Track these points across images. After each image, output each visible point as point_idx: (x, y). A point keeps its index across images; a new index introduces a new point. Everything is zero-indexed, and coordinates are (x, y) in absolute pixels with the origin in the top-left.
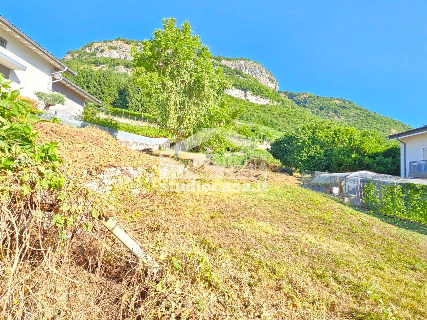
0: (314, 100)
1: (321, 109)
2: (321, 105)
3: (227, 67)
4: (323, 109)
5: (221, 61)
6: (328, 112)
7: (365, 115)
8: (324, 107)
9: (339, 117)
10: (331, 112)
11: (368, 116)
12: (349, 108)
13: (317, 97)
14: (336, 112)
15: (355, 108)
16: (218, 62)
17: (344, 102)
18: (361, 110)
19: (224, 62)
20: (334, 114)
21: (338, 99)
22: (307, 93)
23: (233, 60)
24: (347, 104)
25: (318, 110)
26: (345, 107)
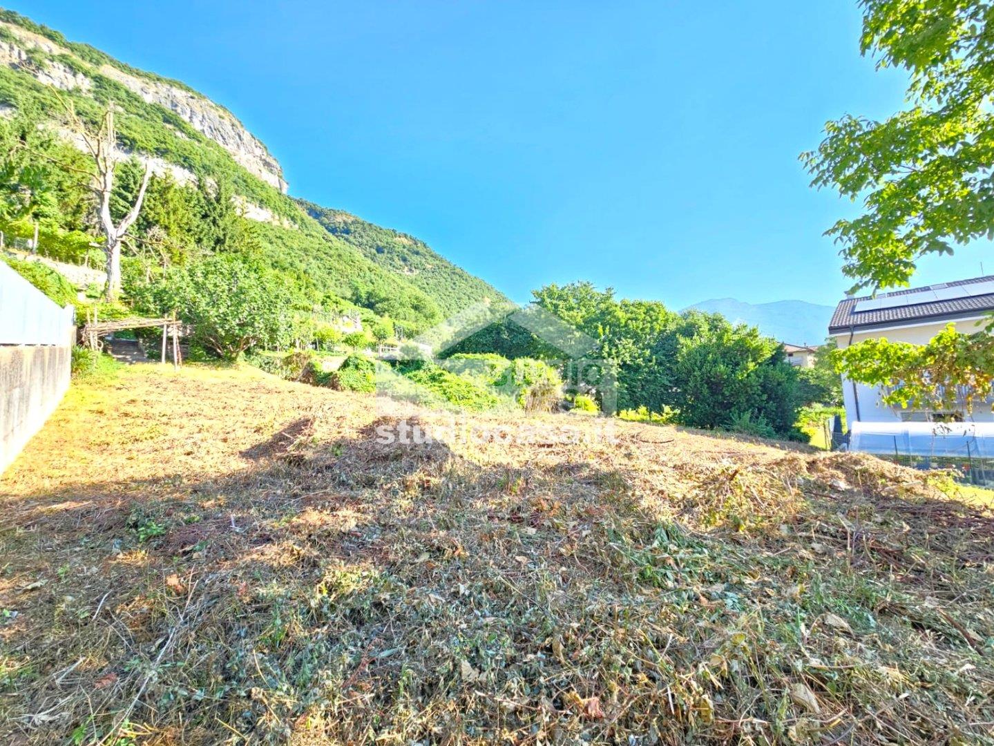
0: (364, 230)
1: (380, 250)
2: (379, 242)
3: (127, 92)
4: (383, 252)
5: (98, 63)
6: (392, 259)
7: (448, 271)
8: (384, 247)
9: (411, 270)
10: (396, 259)
11: (454, 273)
12: (424, 256)
13: (370, 225)
14: (405, 260)
15: (432, 256)
16: (87, 65)
17: (416, 244)
18: (441, 260)
19: (108, 71)
20: (402, 263)
21: (405, 236)
22: (348, 212)
23: (146, 76)
24: (421, 249)
25: (374, 251)
26: (417, 253)
